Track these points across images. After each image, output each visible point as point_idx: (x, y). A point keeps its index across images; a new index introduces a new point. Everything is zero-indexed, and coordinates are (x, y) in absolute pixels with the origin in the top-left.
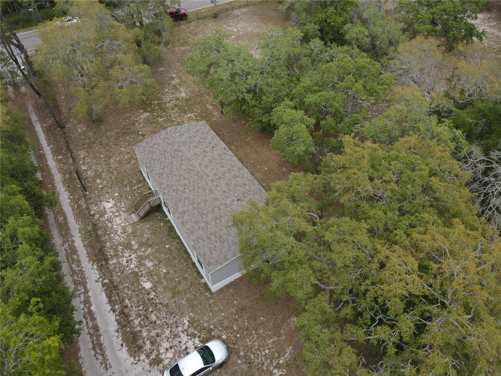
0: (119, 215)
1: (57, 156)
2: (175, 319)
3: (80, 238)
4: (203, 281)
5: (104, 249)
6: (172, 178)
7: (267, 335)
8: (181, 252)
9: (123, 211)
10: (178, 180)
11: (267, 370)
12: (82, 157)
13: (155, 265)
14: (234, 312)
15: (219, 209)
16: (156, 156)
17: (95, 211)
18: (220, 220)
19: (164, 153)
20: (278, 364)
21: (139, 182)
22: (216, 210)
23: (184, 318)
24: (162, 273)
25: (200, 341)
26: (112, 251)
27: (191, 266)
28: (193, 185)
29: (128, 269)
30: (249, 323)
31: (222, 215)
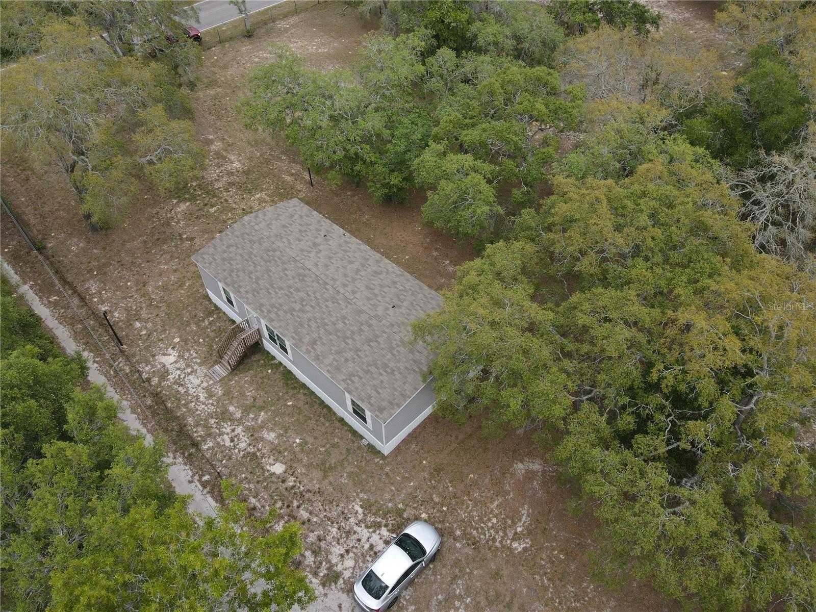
0: (192, 372)
1: (48, 298)
2: (340, 509)
3: (138, 421)
4: (364, 442)
5: (185, 429)
6: (276, 293)
7: (487, 497)
8: (315, 407)
9: (197, 363)
10: (287, 295)
11: (503, 546)
12: (94, 291)
13: (280, 436)
14: (427, 476)
15: (370, 326)
16: (237, 264)
17: (148, 373)
18: (377, 342)
19: (251, 258)
20: (516, 533)
21: (210, 313)
22: (365, 328)
23: (354, 504)
24: (295, 445)
25: (388, 531)
26: (200, 429)
27: (338, 425)
28: (315, 297)
29: (236, 451)
30: (455, 487)
31: (378, 333)
